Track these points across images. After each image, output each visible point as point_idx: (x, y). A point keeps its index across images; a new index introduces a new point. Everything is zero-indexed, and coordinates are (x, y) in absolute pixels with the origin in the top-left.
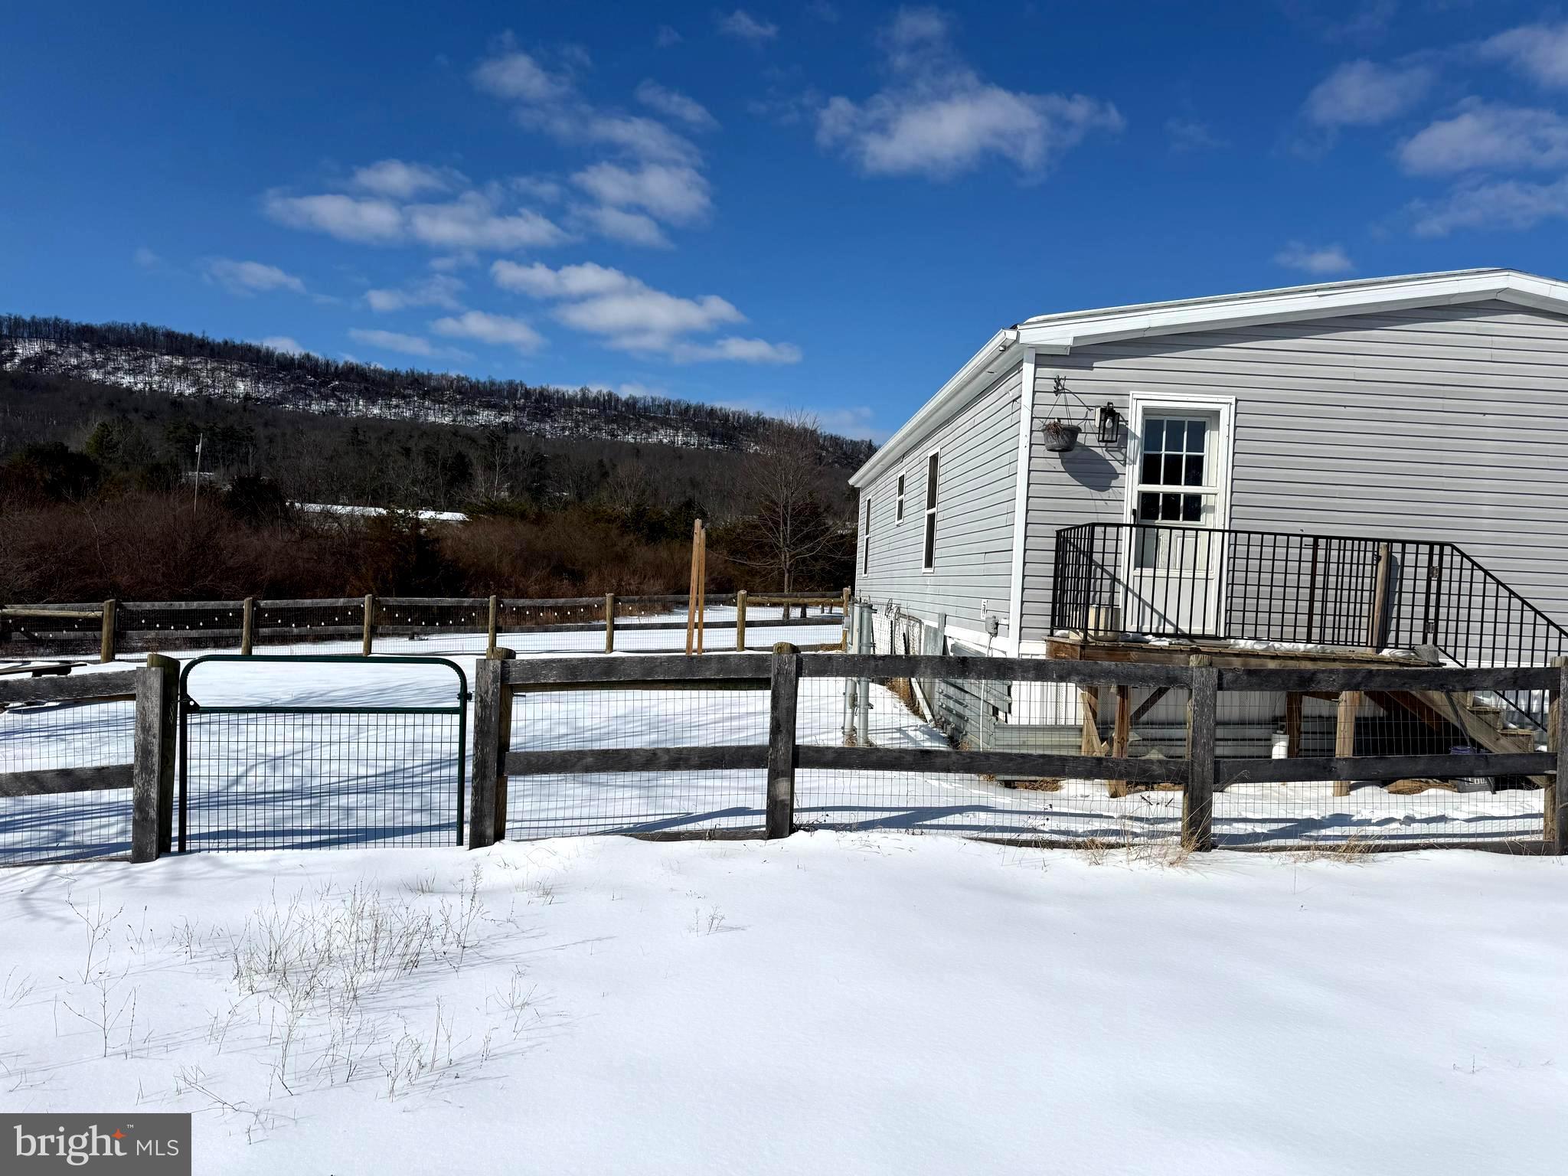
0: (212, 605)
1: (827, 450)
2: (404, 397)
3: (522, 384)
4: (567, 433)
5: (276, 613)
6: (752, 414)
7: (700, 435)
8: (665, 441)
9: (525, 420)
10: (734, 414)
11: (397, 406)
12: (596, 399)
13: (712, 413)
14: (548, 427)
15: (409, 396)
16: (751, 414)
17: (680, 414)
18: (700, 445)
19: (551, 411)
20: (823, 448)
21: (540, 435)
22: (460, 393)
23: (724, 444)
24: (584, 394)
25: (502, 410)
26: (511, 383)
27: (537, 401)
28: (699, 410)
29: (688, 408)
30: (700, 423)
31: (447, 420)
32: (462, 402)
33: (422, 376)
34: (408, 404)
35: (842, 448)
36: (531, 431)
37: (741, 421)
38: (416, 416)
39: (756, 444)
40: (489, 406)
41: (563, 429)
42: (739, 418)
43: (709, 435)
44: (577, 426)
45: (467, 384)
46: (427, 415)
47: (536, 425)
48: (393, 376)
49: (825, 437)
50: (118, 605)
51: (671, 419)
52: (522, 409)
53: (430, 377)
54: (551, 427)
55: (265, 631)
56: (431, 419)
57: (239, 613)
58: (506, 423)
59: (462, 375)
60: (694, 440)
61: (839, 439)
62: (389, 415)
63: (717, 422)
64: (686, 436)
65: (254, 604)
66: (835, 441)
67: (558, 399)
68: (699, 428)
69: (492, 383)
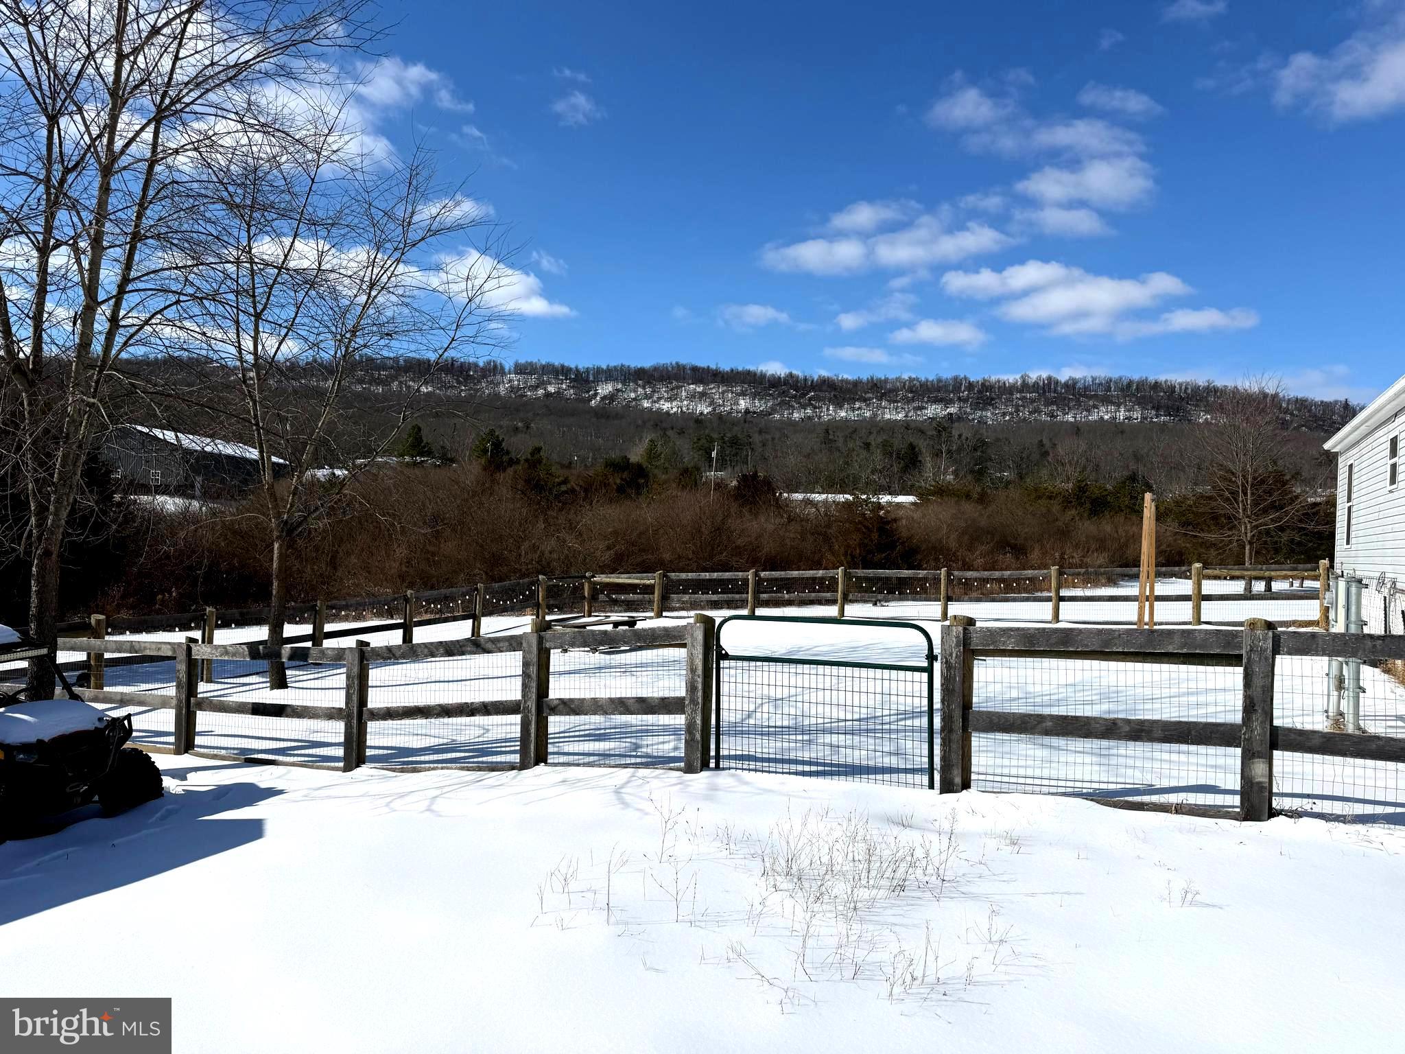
0: (727, 575)
1: (1292, 414)
2: (865, 400)
3: (966, 378)
4: (1007, 418)
5: (772, 581)
6: (1202, 382)
7: (1144, 408)
8: (1106, 417)
9: (968, 410)
10: (1181, 385)
11: (859, 408)
12: (1036, 384)
13: (1156, 386)
14: (989, 414)
15: (870, 399)
16: (1200, 384)
17: (1122, 390)
18: (1144, 418)
19: (993, 399)
20: (1286, 411)
21: (982, 421)
22: (911, 392)
23: (1170, 415)
24: (1024, 381)
25: (947, 402)
26: (956, 379)
27: (980, 392)
28: (1141, 385)
29: (1130, 383)
30: (1143, 397)
31: (900, 416)
32: (913, 400)
33: (880, 381)
34: (868, 405)
35: (1310, 411)
36: (974, 419)
37: (1189, 391)
38: (875, 415)
39: (1207, 412)
40: (936, 401)
41: (1004, 414)
42: (1186, 388)
43: (1153, 408)
44: (1017, 411)
45: (918, 384)
46: (883, 414)
47: (979, 413)
48: (856, 383)
49: (1289, 400)
50: (665, 576)
51: (1112, 396)
52: (965, 400)
53: (886, 381)
54: (992, 414)
55: (764, 596)
56: (887, 416)
57: (746, 581)
58: (951, 414)
59: (914, 376)
60: (1137, 415)
61: (1306, 401)
62: (853, 416)
63: (1162, 394)
64: (1129, 411)
65: (756, 574)
66: (1302, 404)
67: (999, 387)
68: (1142, 402)
69: (939, 380)
